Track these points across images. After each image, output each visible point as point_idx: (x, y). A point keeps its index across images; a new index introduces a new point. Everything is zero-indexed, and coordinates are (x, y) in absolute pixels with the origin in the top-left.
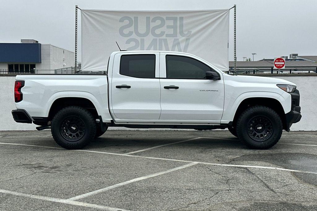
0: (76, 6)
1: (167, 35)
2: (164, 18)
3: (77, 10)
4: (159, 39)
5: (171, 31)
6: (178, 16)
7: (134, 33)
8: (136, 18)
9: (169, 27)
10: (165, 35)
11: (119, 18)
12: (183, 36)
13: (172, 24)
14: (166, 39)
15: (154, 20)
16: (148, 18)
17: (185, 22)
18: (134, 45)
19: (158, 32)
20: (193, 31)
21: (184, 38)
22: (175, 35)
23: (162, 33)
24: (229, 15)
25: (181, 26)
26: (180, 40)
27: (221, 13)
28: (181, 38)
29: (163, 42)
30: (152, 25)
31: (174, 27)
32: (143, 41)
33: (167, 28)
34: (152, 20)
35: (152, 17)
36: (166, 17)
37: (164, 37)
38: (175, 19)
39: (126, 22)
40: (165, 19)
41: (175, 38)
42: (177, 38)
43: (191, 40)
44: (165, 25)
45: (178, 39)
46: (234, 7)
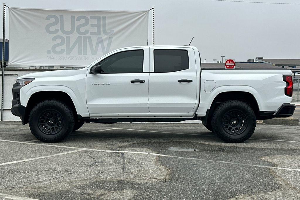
0: (4, 4)
1: (91, 34)
2: (88, 17)
3: (5, 7)
4: (84, 37)
5: (95, 30)
6: (102, 16)
7: (60, 31)
8: (62, 17)
9: (92, 26)
10: (89, 33)
11: (45, 16)
12: (106, 35)
13: (96, 23)
14: (91, 37)
15: (78, 19)
16: (73, 17)
17: (108, 21)
18: (60, 42)
19: (82, 30)
20: (116, 30)
21: (107, 36)
22: (99, 33)
23: (87, 31)
24: (148, 16)
25: (105, 25)
26: (103, 38)
27: (142, 14)
28: (104, 37)
29: (87, 40)
30: (77, 23)
31: (98, 26)
32: (68, 38)
33: (91, 27)
34: (77, 19)
35: (76, 17)
36: (90, 17)
37: (88, 35)
38: (98, 19)
39: (53, 20)
40: (89, 19)
41: (99, 36)
42: (100, 36)
43: (113, 38)
44: (90, 24)
45: (102, 37)
46: (152, 9)
